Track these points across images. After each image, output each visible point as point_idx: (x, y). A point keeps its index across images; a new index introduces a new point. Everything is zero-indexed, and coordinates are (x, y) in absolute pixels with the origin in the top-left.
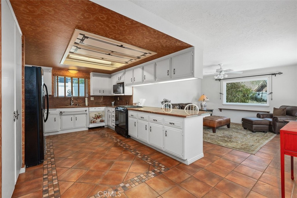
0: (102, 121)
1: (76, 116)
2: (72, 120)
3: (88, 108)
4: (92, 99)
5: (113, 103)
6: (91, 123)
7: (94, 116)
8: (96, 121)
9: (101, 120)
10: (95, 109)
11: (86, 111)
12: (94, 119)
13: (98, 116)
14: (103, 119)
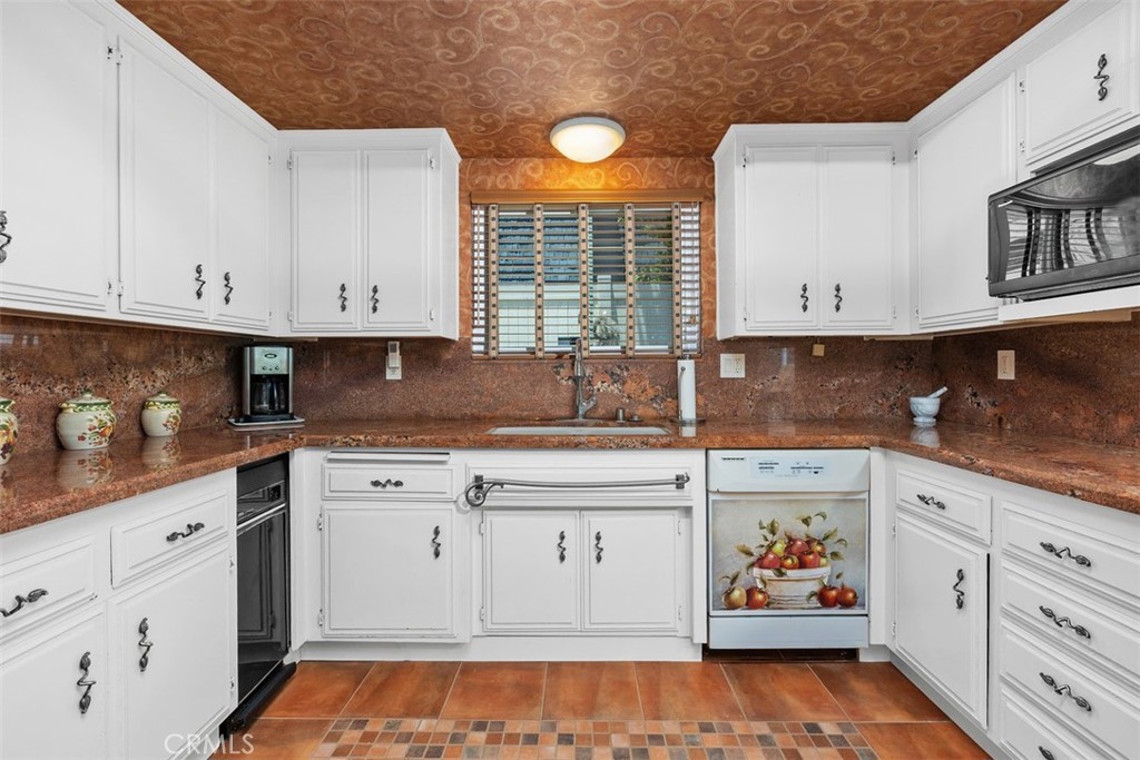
0: (836, 598)
1: (598, 522)
2: (562, 558)
3: (700, 455)
4: (732, 367)
5: (926, 406)
6: (732, 606)
7: (755, 542)
8: (773, 590)
9: (826, 589)
10: (766, 466)
11: (680, 482)
12: (756, 571)
13: (791, 541)
14: (848, 580)
